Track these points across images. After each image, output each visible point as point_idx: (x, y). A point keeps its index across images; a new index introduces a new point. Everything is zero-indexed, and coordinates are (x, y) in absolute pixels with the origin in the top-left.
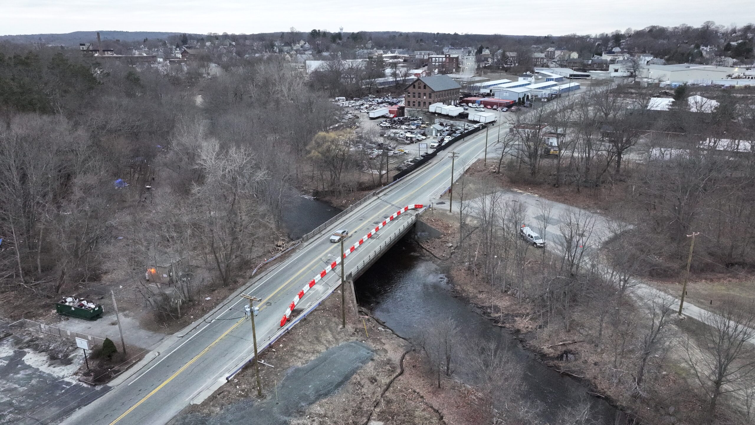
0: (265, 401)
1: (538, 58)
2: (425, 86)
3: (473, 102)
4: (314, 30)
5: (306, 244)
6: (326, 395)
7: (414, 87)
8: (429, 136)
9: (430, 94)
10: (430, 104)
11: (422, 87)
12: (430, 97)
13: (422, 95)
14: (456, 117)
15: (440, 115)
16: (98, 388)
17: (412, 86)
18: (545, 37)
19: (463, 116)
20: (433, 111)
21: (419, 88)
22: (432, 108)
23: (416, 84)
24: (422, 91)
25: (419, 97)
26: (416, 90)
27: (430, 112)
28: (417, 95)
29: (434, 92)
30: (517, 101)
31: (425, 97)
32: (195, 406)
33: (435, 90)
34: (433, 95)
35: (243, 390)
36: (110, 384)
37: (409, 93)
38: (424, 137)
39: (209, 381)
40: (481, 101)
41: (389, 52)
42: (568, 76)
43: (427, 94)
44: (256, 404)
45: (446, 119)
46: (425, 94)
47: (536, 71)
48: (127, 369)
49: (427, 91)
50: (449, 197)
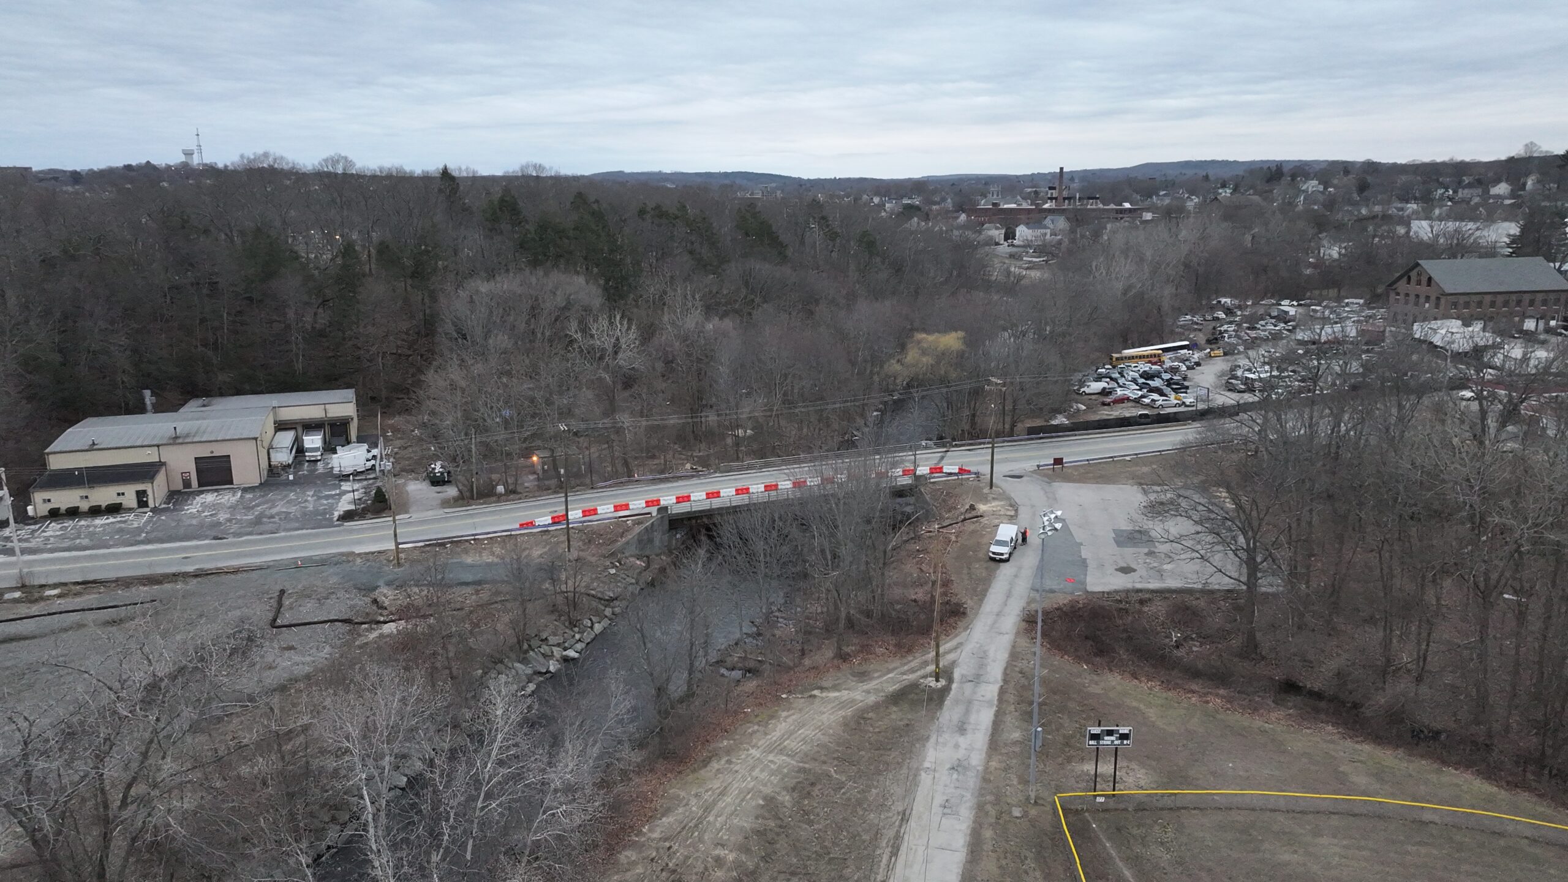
2: (1430, 281)
5: (718, 475)
7: (1409, 282)
9: (1438, 299)
11: (1424, 280)
12: (1437, 306)
13: (1422, 300)
16: (337, 523)
17: (1405, 279)
21: (1419, 283)
23: (1413, 274)
24: (1423, 289)
25: (1416, 304)
26: (1413, 288)
28: (1412, 300)
29: (1444, 294)
31: (1427, 305)
32: (352, 553)
33: (1449, 289)
34: (1443, 301)
36: (347, 523)
37: (1398, 294)
43: (1433, 298)
44: (387, 569)
46: (1428, 298)
48: (371, 519)
49: (1433, 292)
50: (1050, 472)
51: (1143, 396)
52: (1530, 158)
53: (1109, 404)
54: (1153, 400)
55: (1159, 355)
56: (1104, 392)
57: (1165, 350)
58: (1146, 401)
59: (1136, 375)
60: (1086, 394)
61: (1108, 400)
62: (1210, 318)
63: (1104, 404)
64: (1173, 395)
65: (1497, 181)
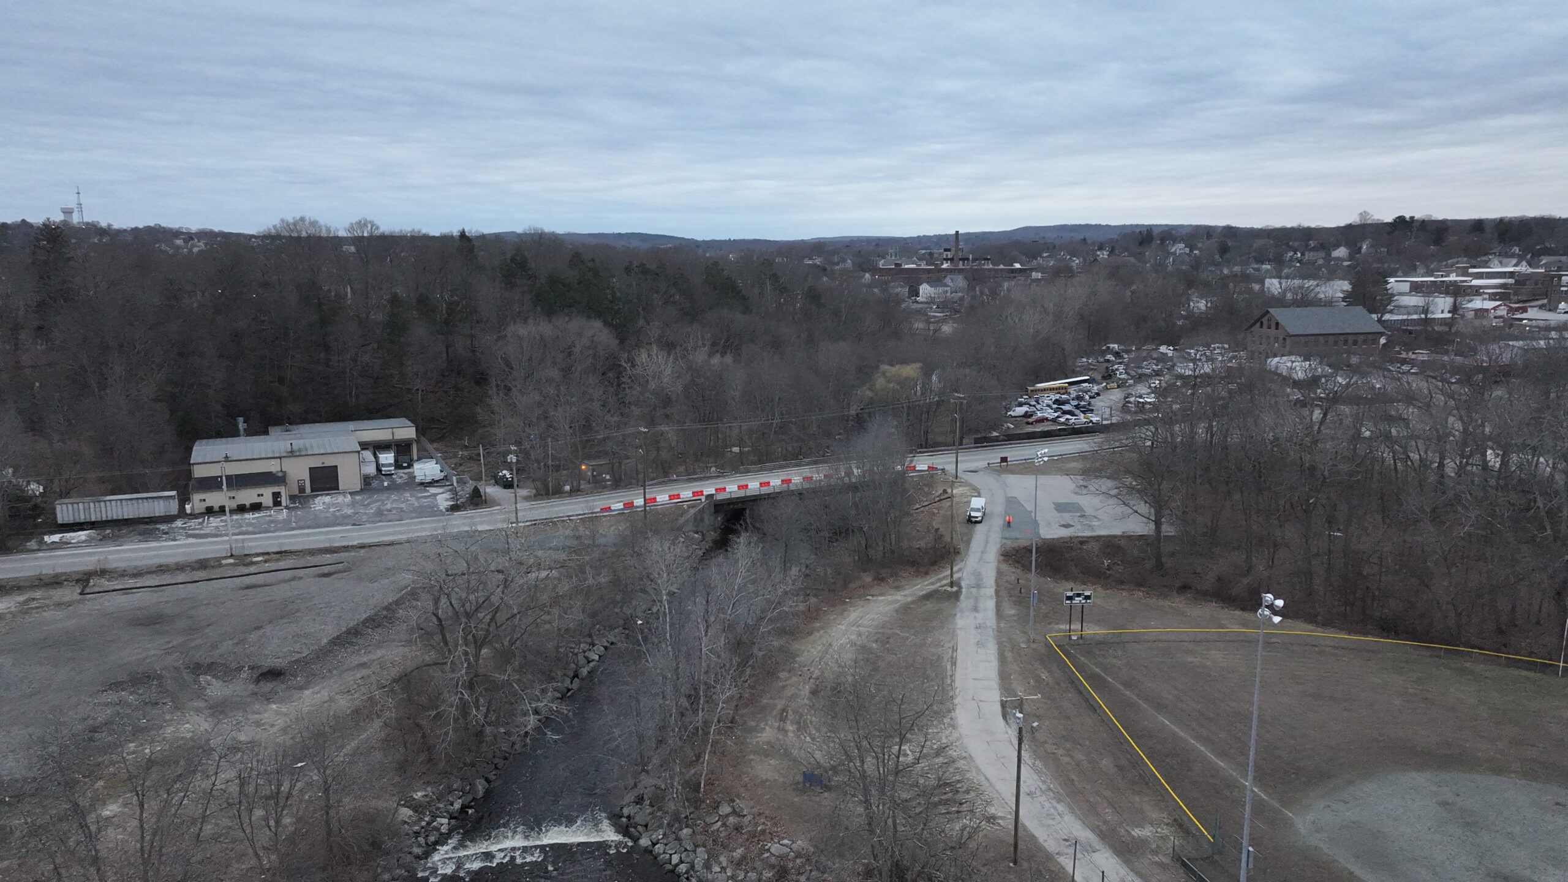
2: (1277, 324)
7: (1261, 326)
9: (1284, 339)
12: (1284, 345)
13: (1272, 340)
17: (1258, 324)
21: (1269, 327)
24: (1273, 331)
25: (1268, 344)
26: (1264, 331)
28: (1264, 340)
29: (1286, 335)
31: (1276, 345)
33: (1292, 331)
34: (1288, 340)
37: (1253, 336)
43: (1280, 339)
46: (1276, 340)
49: (1280, 333)
50: (999, 468)
51: (1058, 417)
52: (1364, 225)
53: (1032, 423)
54: (1067, 419)
55: (1066, 388)
56: (1027, 415)
57: (1070, 384)
58: (1062, 420)
59: (1050, 403)
60: (1012, 417)
61: (1030, 420)
62: (1102, 360)
63: (1028, 423)
64: (1082, 415)
65: (1337, 246)
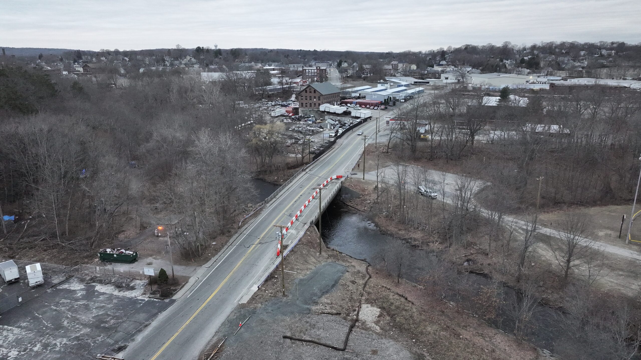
0: (288, 298)
1: (387, 69)
2: (315, 91)
3: (351, 103)
4: (198, 47)
5: (268, 205)
6: (327, 292)
7: (306, 92)
8: (325, 129)
10: (319, 105)
11: (313, 91)
12: (319, 100)
14: (341, 114)
15: (329, 113)
16: (167, 301)
17: (304, 91)
18: (387, 53)
19: (347, 114)
20: (323, 110)
21: (310, 92)
22: (322, 108)
23: (308, 90)
24: (313, 95)
27: (320, 111)
28: (308, 98)
29: (322, 95)
30: (383, 102)
31: (315, 100)
32: (243, 304)
34: (321, 98)
35: (272, 293)
36: (174, 298)
37: (302, 97)
38: (322, 130)
39: (245, 290)
40: (357, 102)
41: (267, 65)
42: (413, 83)
44: (284, 300)
45: (333, 116)
46: (315, 97)
47: (387, 80)
48: (181, 289)
49: (317, 95)
